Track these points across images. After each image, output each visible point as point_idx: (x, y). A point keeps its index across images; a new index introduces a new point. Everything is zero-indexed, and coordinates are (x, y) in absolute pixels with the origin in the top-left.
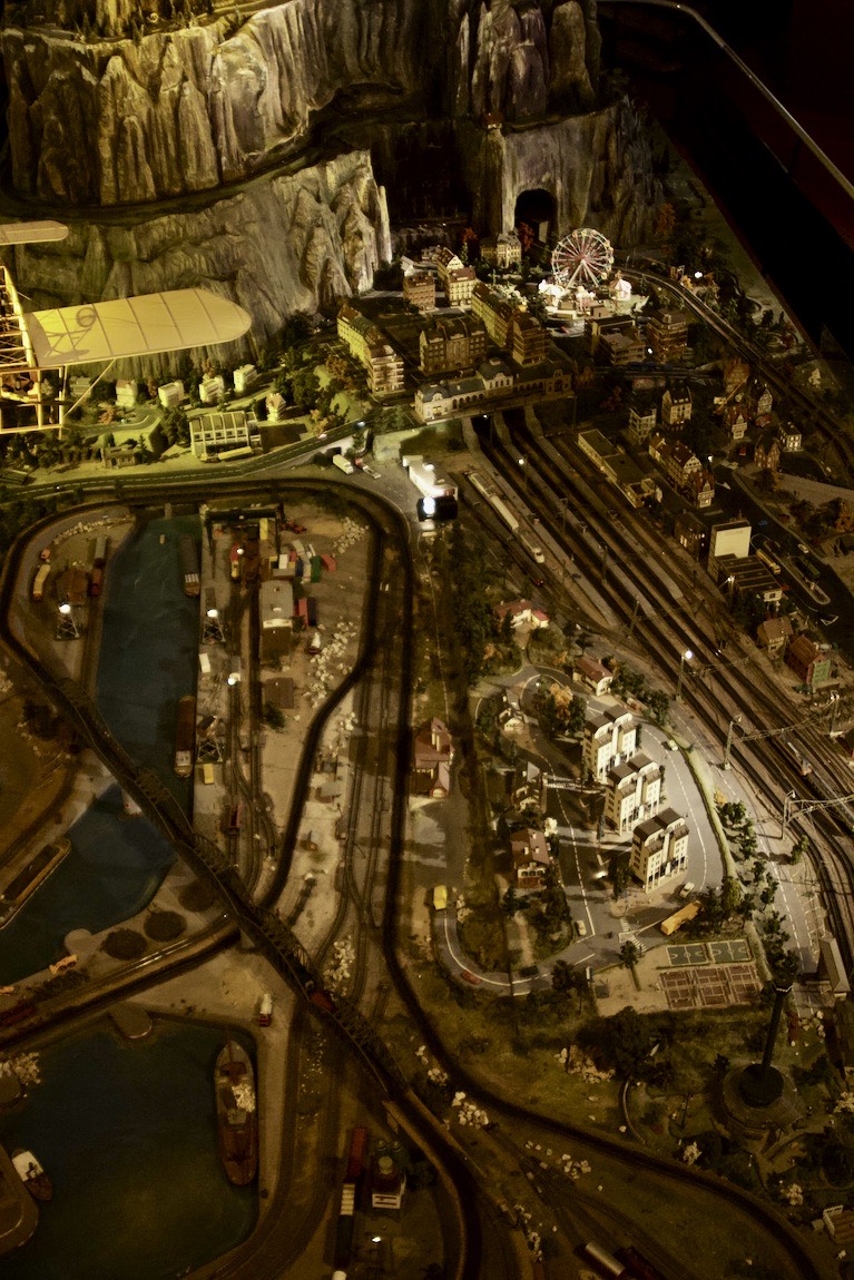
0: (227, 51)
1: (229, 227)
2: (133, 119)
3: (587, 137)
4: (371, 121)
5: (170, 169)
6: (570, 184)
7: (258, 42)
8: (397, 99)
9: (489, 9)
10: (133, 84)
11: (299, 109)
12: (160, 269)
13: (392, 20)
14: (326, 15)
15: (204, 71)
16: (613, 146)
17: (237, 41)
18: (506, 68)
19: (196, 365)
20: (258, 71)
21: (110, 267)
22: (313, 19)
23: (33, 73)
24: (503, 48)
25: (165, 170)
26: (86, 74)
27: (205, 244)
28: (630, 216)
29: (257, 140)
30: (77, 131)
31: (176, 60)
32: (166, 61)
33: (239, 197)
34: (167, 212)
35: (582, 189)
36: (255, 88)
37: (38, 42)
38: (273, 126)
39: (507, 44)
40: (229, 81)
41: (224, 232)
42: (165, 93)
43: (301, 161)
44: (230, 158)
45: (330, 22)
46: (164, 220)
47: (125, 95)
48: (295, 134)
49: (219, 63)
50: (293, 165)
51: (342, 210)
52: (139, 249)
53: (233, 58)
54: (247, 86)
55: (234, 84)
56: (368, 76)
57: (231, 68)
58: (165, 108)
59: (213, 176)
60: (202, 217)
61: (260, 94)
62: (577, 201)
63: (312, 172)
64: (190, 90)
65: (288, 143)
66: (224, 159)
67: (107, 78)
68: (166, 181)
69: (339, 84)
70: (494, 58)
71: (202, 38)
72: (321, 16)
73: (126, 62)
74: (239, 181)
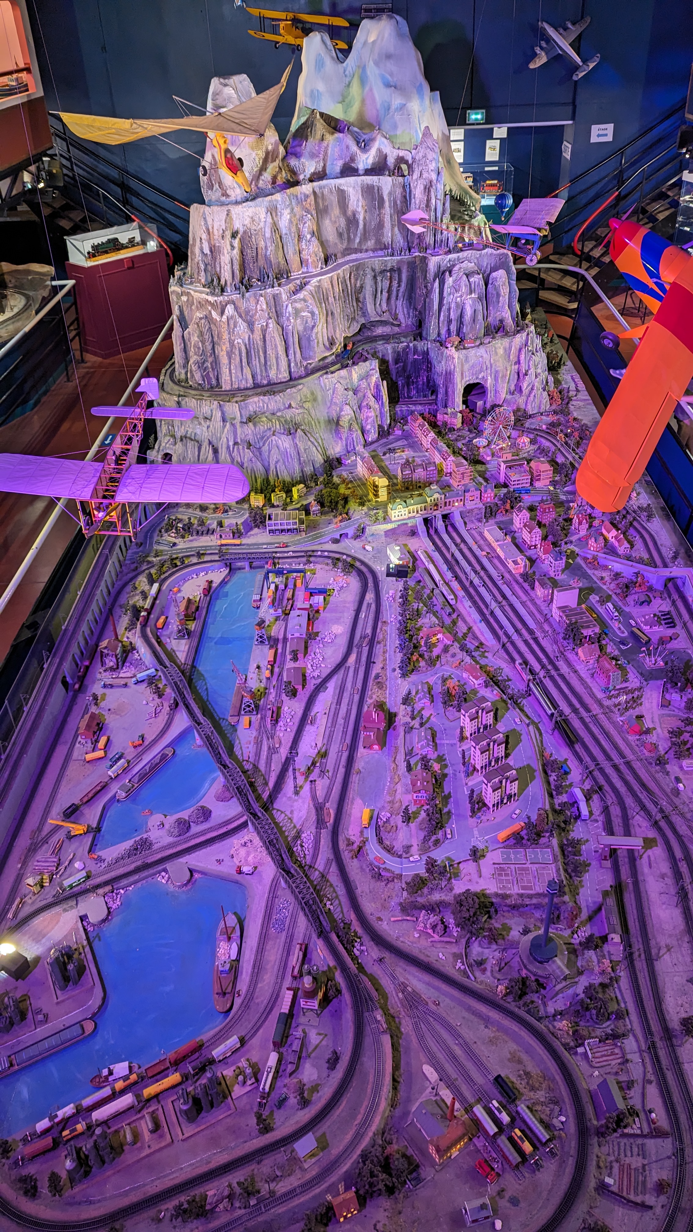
0: (295, 301)
1: (293, 405)
2: (240, 341)
3: (508, 351)
4: (381, 343)
5: (261, 371)
6: (496, 379)
7: (313, 297)
8: (396, 329)
9: (451, 276)
10: (240, 321)
11: (338, 336)
12: (253, 428)
13: (395, 284)
14: (356, 280)
15: (282, 313)
16: (522, 357)
17: (301, 295)
18: (460, 311)
19: (272, 483)
20: (313, 313)
21: (224, 427)
22: (348, 282)
23: (186, 313)
24: (459, 299)
25: (258, 371)
26: (215, 315)
27: (279, 414)
28: (532, 398)
29: (311, 353)
30: (209, 347)
31: (264, 307)
32: (258, 307)
33: (300, 387)
34: (257, 394)
35: (503, 382)
36: (310, 323)
37: (188, 294)
38: (321, 345)
39: (461, 296)
40: (296, 320)
41: (290, 406)
42: (257, 327)
43: (338, 366)
44: (296, 364)
45: (358, 285)
46: (256, 399)
47: (235, 326)
48: (334, 350)
49: (290, 309)
50: (332, 369)
51: (360, 394)
52: (241, 416)
53: (298, 305)
54: (307, 322)
55: (299, 321)
56: (380, 316)
57: (297, 312)
58: (257, 336)
59: (286, 375)
60: (278, 398)
61: (313, 327)
62: (500, 389)
63: (344, 372)
64: (272, 324)
65: (331, 355)
66: (292, 365)
67: (225, 317)
68: (259, 377)
69: (363, 321)
70: (453, 305)
71: (281, 294)
72: (353, 281)
73: (236, 308)
74: (301, 378)
